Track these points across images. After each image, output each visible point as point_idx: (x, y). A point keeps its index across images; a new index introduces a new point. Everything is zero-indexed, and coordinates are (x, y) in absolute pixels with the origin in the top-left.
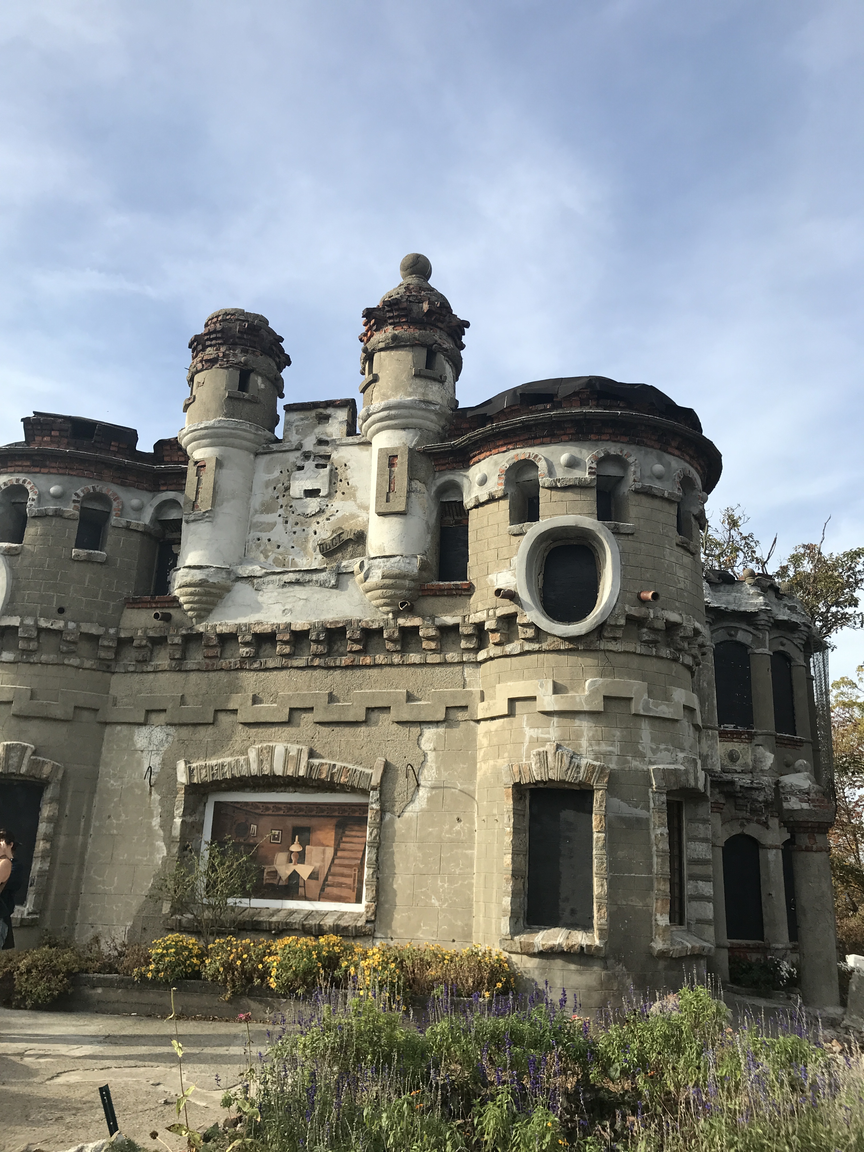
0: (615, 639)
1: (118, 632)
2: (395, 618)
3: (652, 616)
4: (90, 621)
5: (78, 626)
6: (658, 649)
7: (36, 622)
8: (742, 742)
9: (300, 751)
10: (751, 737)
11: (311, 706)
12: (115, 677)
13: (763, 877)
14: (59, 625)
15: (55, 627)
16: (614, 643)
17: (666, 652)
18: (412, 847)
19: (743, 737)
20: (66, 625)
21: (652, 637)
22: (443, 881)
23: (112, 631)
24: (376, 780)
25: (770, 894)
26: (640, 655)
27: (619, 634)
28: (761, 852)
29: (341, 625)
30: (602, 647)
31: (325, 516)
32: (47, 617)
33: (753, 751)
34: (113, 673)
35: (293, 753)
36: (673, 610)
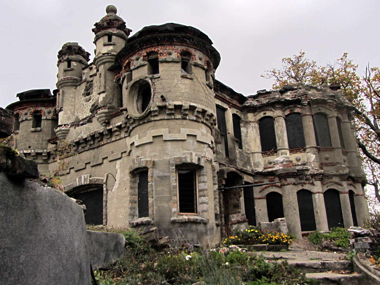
0: (156, 116)
1: (47, 151)
2: (106, 127)
3: (168, 104)
4: (38, 149)
5: (35, 151)
6: (174, 116)
7: (23, 152)
8: (301, 153)
9: (87, 176)
10: (305, 150)
11: (89, 162)
12: (50, 165)
13: (314, 205)
14: (29, 151)
15: (28, 152)
16: (156, 117)
17: (179, 116)
18: (115, 200)
19: (301, 150)
20: (31, 151)
21: (170, 112)
22: (123, 209)
23: (45, 151)
24: (105, 181)
25: (317, 212)
26: (167, 119)
27: (156, 114)
28: (313, 196)
29: (93, 134)
30: (152, 120)
31: (92, 100)
32: (26, 149)
33: (306, 155)
34: (49, 163)
35: (86, 177)
36: (178, 101)
